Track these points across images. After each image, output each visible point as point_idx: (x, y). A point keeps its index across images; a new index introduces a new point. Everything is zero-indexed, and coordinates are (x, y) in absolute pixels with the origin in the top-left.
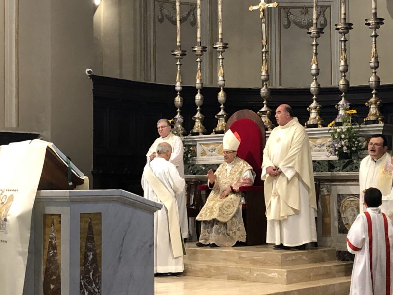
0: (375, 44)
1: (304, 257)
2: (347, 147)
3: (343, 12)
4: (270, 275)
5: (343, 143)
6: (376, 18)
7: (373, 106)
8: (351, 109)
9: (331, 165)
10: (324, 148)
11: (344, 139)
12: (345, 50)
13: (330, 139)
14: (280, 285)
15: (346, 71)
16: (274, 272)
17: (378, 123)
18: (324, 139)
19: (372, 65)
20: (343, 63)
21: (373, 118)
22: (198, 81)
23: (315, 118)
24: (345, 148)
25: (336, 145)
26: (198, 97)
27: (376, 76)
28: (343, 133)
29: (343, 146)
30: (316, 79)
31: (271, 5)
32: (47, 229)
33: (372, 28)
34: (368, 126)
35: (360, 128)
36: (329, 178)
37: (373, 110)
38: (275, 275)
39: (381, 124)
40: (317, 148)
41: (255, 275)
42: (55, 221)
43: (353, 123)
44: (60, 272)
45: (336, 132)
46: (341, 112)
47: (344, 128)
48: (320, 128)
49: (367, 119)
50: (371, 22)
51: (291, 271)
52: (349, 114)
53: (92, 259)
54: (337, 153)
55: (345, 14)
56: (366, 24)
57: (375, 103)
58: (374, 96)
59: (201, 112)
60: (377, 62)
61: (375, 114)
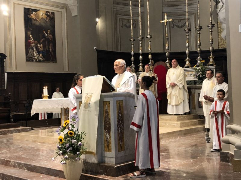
0: (212, 34)
1: (186, 118)
2: (202, 75)
3: (198, 22)
4: (173, 125)
5: (200, 73)
6: (212, 24)
7: (211, 59)
8: (202, 60)
9: (195, 82)
10: (192, 76)
11: (200, 72)
12: (200, 37)
13: (195, 72)
14: (177, 128)
15: (200, 45)
16: (175, 123)
17: (213, 65)
18: (192, 72)
19: (210, 43)
20: (199, 42)
21: (211, 63)
22: (141, 51)
23: (188, 64)
24: (201, 75)
25: (197, 74)
26: (141, 57)
27: (212, 47)
28: (200, 70)
29: (200, 75)
30: (188, 49)
31: (169, 20)
32: (104, 106)
33: (210, 28)
34: (210, 66)
35: (206, 67)
36: (194, 87)
37: (211, 60)
38: (175, 124)
39: (215, 66)
40: (189, 76)
41: (168, 125)
42: (107, 104)
43: (204, 65)
44: (110, 121)
45: (197, 69)
46: (199, 61)
47: (200, 68)
48: (190, 68)
49: (209, 64)
50: (210, 26)
51: (182, 123)
52: (202, 62)
53: (121, 116)
54: (197, 77)
55: (199, 23)
56: (208, 27)
57: (212, 58)
58: (211, 55)
59: (142, 63)
60: (212, 42)
61: (212, 62)
